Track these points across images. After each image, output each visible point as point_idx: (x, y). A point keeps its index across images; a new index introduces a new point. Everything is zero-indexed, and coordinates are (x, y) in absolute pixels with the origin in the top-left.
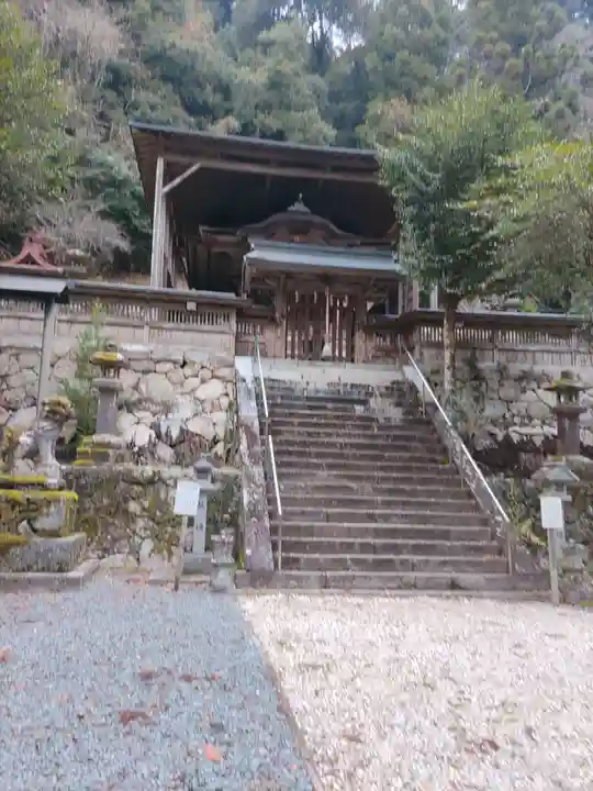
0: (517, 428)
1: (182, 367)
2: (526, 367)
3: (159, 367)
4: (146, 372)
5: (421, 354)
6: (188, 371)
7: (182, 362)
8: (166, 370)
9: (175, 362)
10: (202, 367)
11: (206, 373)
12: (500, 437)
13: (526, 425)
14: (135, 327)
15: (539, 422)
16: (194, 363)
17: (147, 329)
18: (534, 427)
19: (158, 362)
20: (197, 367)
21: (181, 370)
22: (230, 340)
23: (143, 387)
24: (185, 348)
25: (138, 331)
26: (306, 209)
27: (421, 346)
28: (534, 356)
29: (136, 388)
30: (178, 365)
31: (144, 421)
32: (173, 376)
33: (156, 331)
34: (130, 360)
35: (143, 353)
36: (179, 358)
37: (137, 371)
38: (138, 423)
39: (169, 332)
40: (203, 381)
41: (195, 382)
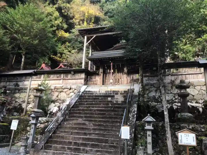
1: (70, 90)
3: (64, 90)
4: (61, 92)
6: (71, 91)
8: (66, 91)
10: (75, 89)
16: (73, 88)
17: (62, 80)
20: (74, 89)
21: (69, 91)
22: (83, 81)
23: (59, 96)
24: (71, 84)
25: (61, 81)
26: (125, 41)
28: (186, 77)
29: (57, 96)
30: (69, 89)
31: (57, 105)
32: (67, 93)
33: (64, 80)
34: (57, 89)
35: (60, 87)
36: (69, 87)
37: (58, 92)
38: (55, 106)
39: (68, 80)
40: (75, 93)
41: (73, 94)
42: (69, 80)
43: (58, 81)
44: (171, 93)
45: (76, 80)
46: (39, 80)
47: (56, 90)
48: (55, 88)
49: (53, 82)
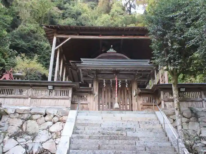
1: (45, 116)
3: (35, 117)
4: (27, 120)
6: (47, 118)
7: (44, 114)
9: (41, 114)
10: (54, 116)
11: (56, 119)
14: (24, 98)
16: (50, 114)
17: (30, 99)
19: (33, 114)
20: (52, 116)
21: (43, 118)
22: (68, 102)
23: (24, 127)
24: (46, 107)
25: (27, 99)
26: (115, 51)
27: (165, 101)
29: (21, 127)
30: (43, 116)
31: (22, 144)
32: (40, 121)
33: (34, 100)
34: (20, 114)
35: (26, 110)
36: (43, 112)
37: (22, 119)
38: (18, 145)
39: (40, 100)
40: (54, 123)
41: (50, 123)
42: (42, 100)
43: (23, 100)
45: (57, 101)
47: (18, 114)
48: (15, 112)
49: (11, 100)
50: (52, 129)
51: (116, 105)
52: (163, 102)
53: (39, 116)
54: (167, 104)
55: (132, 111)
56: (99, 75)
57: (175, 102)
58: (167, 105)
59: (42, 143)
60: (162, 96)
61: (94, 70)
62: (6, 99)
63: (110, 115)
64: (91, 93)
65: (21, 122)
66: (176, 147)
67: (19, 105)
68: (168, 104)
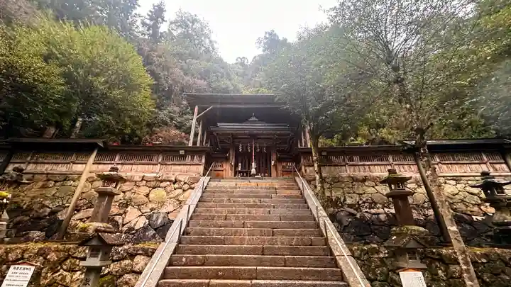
0: (367, 210)
1: (174, 183)
2: (366, 174)
3: (162, 184)
4: (154, 188)
5: (306, 170)
6: (176, 186)
7: (174, 181)
8: (165, 185)
9: (170, 181)
10: (185, 183)
11: (186, 187)
12: (358, 216)
13: (373, 208)
14: (153, 164)
15: (381, 206)
16: (180, 181)
17: (159, 165)
18: (378, 208)
19: (162, 181)
20: (182, 183)
21: (172, 185)
22: (201, 169)
23: (151, 196)
24: (177, 174)
25: (156, 166)
26: (256, 119)
27: (305, 166)
28: (369, 168)
29: (147, 196)
32: (169, 189)
33: (164, 166)
34: (147, 181)
35: (155, 177)
36: (173, 179)
37: (149, 187)
38: (141, 215)
39: (170, 166)
40: (184, 191)
41: (179, 191)
43: (152, 166)
44: (354, 193)
45: (188, 167)
46: (108, 162)
47: (144, 182)
48: (142, 180)
49: (140, 167)
50: (181, 198)
51: (253, 171)
52: (303, 167)
53: (168, 183)
54: (307, 168)
55: (271, 176)
56: (236, 140)
57: (316, 165)
58: (308, 171)
59: (169, 213)
60: (302, 160)
61: (229, 134)
62: (134, 166)
63: (246, 182)
64: (227, 159)
65: (147, 190)
66: (316, 216)
67: (148, 172)
68: (309, 169)
